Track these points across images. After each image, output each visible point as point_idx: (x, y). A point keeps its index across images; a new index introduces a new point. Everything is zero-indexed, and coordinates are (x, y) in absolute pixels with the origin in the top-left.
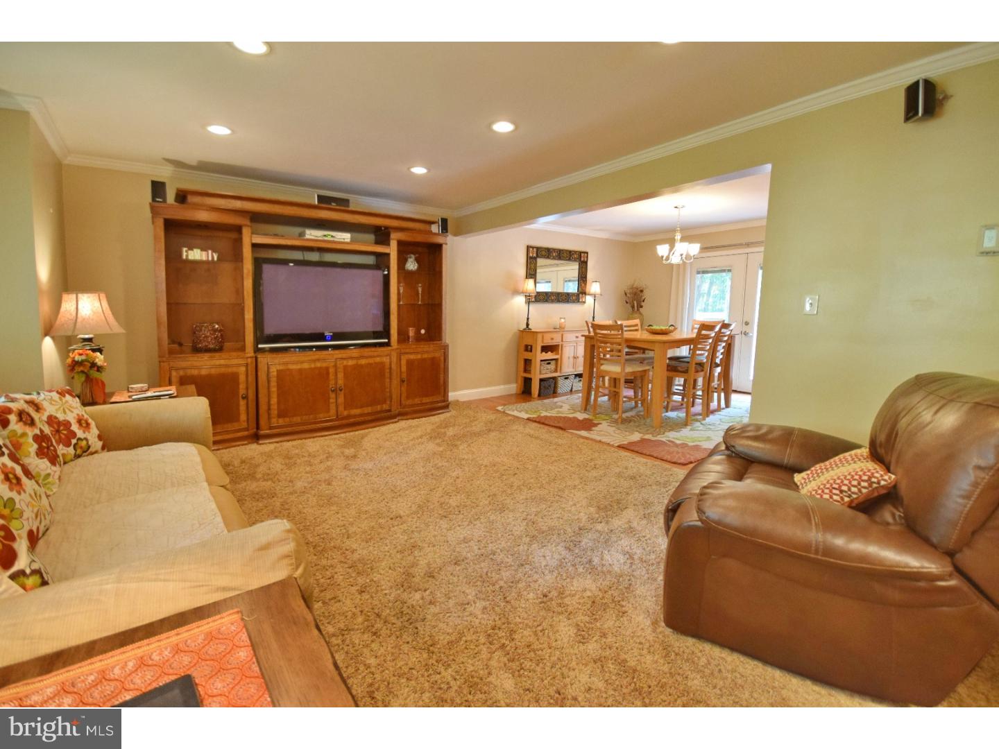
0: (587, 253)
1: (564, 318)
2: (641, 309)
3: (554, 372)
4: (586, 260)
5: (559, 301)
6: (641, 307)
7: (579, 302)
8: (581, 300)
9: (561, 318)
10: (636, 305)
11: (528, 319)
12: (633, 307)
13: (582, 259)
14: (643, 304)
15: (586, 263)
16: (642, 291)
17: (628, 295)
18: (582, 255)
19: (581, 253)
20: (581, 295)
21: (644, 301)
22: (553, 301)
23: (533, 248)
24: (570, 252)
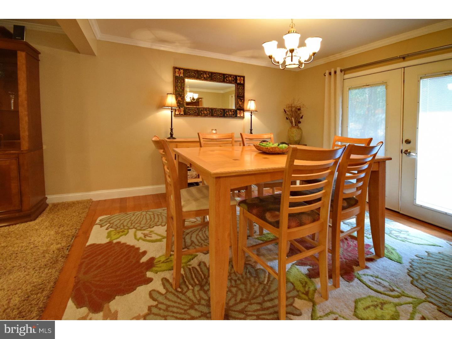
0: (244, 77)
1: (216, 130)
2: (299, 125)
3: (196, 178)
4: (242, 82)
5: (212, 116)
6: (300, 122)
7: (236, 116)
8: (238, 115)
9: (212, 130)
10: (294, 121)
11: (172, 129)
12: (292, 123)
13: (238, 82)
14: (301, 120)
15: (243, 85)
16: (299, 109)
17: (287, 113)
18: (238, 78)
19: (236, 76)
20: (238, 111)
21: (302, 118)
22: (206, 116)
23: (179, 69)
24: (224, 75)
